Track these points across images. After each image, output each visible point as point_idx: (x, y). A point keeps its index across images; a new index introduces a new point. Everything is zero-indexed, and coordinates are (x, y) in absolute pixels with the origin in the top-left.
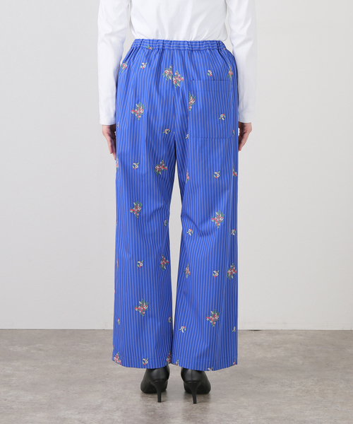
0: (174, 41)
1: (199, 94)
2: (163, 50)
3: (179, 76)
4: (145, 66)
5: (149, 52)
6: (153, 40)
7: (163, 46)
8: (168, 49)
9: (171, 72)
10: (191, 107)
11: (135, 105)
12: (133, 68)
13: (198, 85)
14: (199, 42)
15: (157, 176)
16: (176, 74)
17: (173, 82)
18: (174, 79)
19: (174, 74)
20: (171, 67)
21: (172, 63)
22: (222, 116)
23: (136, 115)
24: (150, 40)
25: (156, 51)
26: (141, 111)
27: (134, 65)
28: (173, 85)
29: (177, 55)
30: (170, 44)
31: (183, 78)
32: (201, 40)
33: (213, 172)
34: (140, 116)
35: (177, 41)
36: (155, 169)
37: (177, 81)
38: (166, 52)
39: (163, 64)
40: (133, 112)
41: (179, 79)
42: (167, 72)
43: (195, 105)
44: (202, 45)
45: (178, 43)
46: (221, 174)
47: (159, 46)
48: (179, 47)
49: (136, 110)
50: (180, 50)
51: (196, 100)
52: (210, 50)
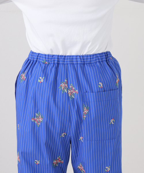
0: (68, 56)
1: (92, 105)
2: (58, 64)
3: (74, 88)
4: (42, 81)
5: (45, 67)
6: (49, 55)
7: (58, 61)
8: (63, 64)
9: (66, 85)
10: (85, 116)
11: (35, 114)
12: (31, 81)
13: (91, 97)
14: (90, 56)
15: (55, 167)
16: (70, 87)
17: (68, 94)
18: (69, 92)
19: (69, 87)
20: (66, 81)
21: (67, 77)
22: (112, 121)
23: (36, 122)
24: (45, 55)
25: (52, 65)
26: (40, 119)
27: (33, 78)
28: (68, 97)
29: (71, 69)
30: (64, 59)
31: (77, 91)
32: (92, 53)
33: (105, 167)
34: (39, 124)
35: (70, 56)
36: (53, 163)
37: (72, 93)
38: (61, 67)
39: (59, 78)
40: (33, 120)
41: (74, 92)
42: (62, 86)
43: (89, 115)
44: (93, 58)
45: (71, 57)
46: (111, 168)
47: (54, 61)
48: (73, 61)
49: (36, 118)
50: (73, 64)
51: (89, 110)
52: (99, 62)
